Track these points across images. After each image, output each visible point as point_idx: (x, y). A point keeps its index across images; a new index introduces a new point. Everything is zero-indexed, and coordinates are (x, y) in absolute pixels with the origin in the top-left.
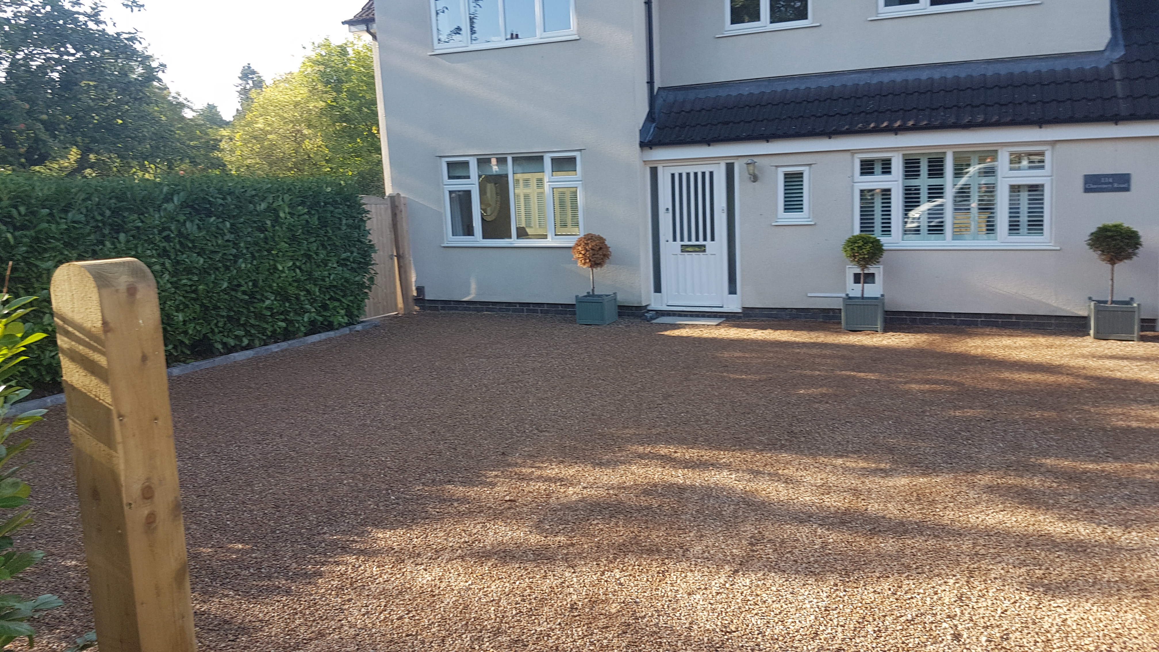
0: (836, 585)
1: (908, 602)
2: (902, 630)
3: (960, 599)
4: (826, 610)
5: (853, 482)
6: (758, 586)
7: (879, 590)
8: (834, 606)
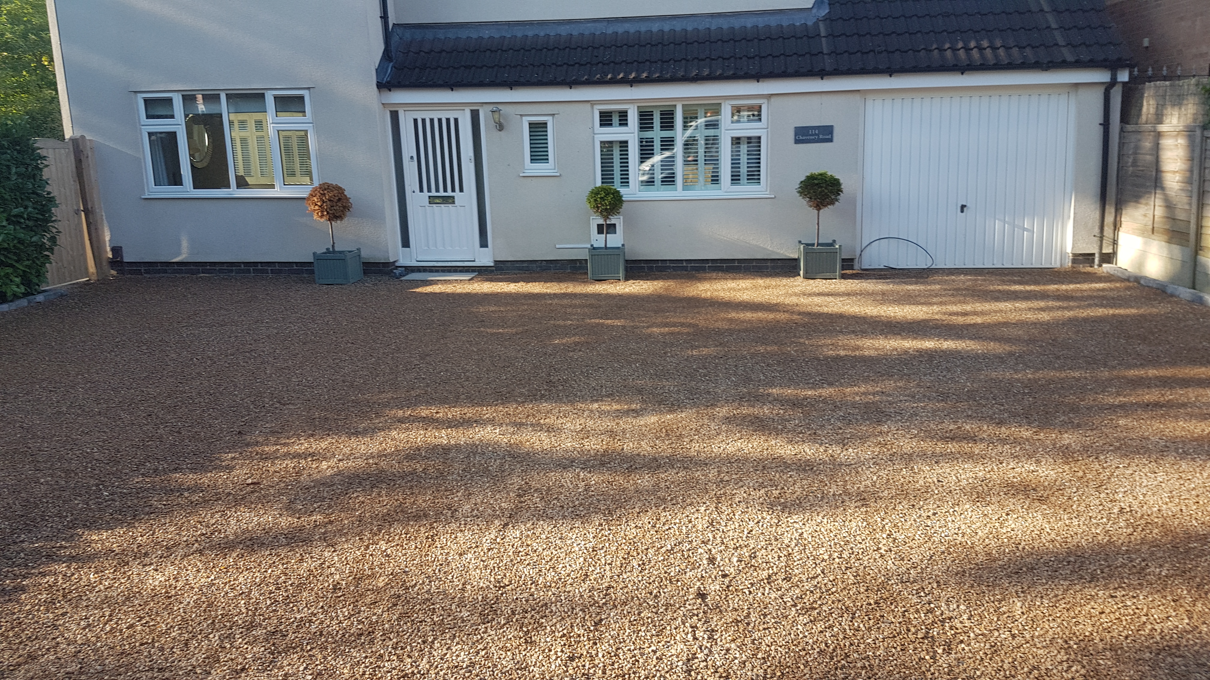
0: (601, 525)
1: (666, 532)
2: (664, 560)
3: (712, 524)
4: (593, 551)
5: (609, 424)
6: (528, 536)
7: (640, 525)
8: (601, 546)
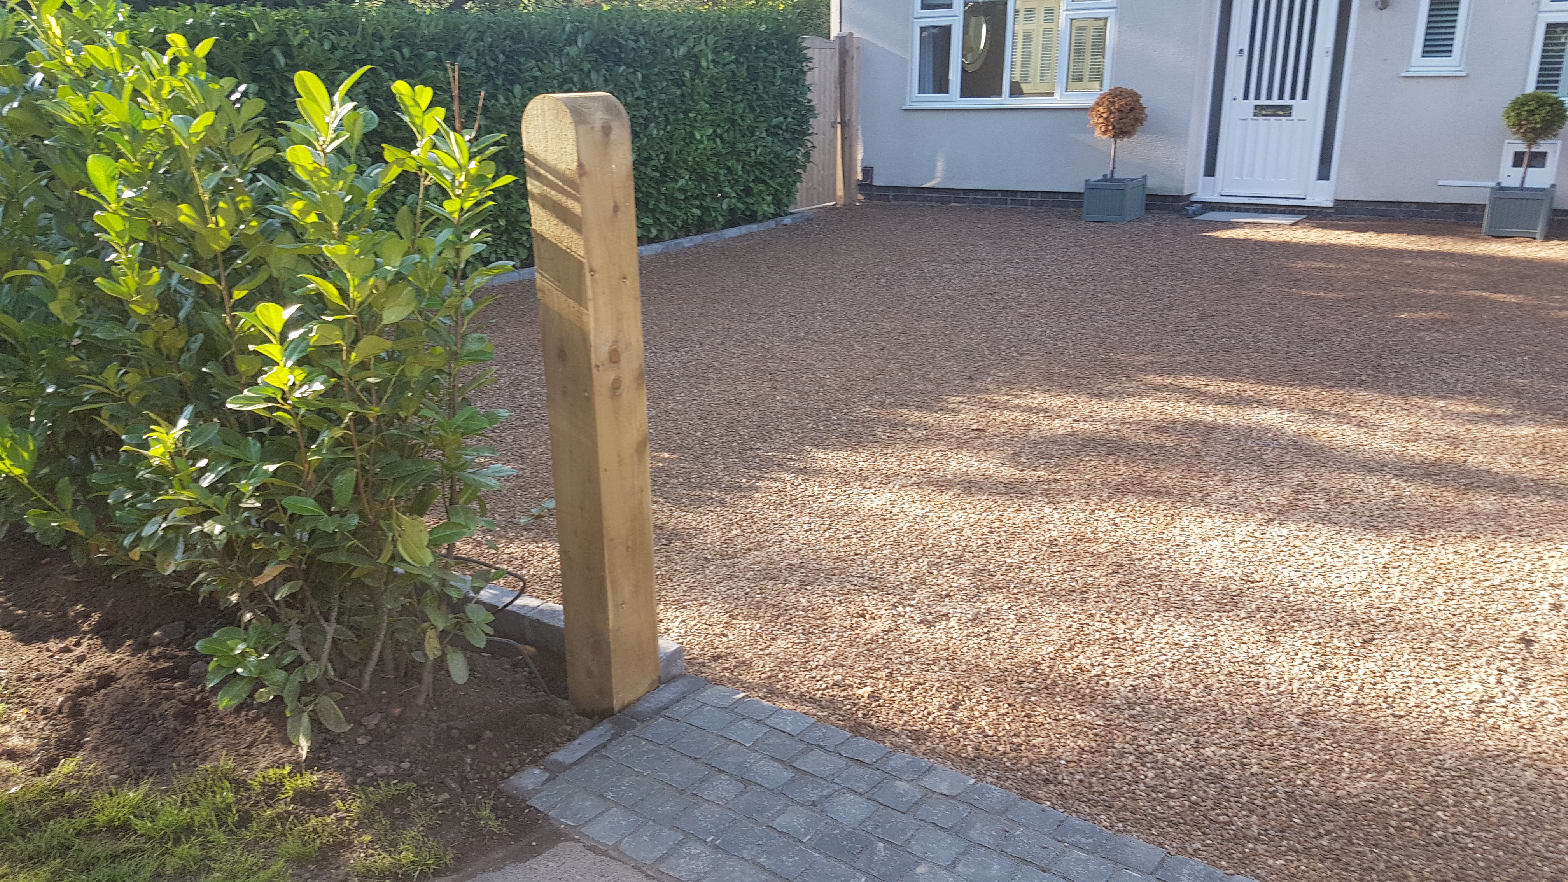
5: (1454, 428)
